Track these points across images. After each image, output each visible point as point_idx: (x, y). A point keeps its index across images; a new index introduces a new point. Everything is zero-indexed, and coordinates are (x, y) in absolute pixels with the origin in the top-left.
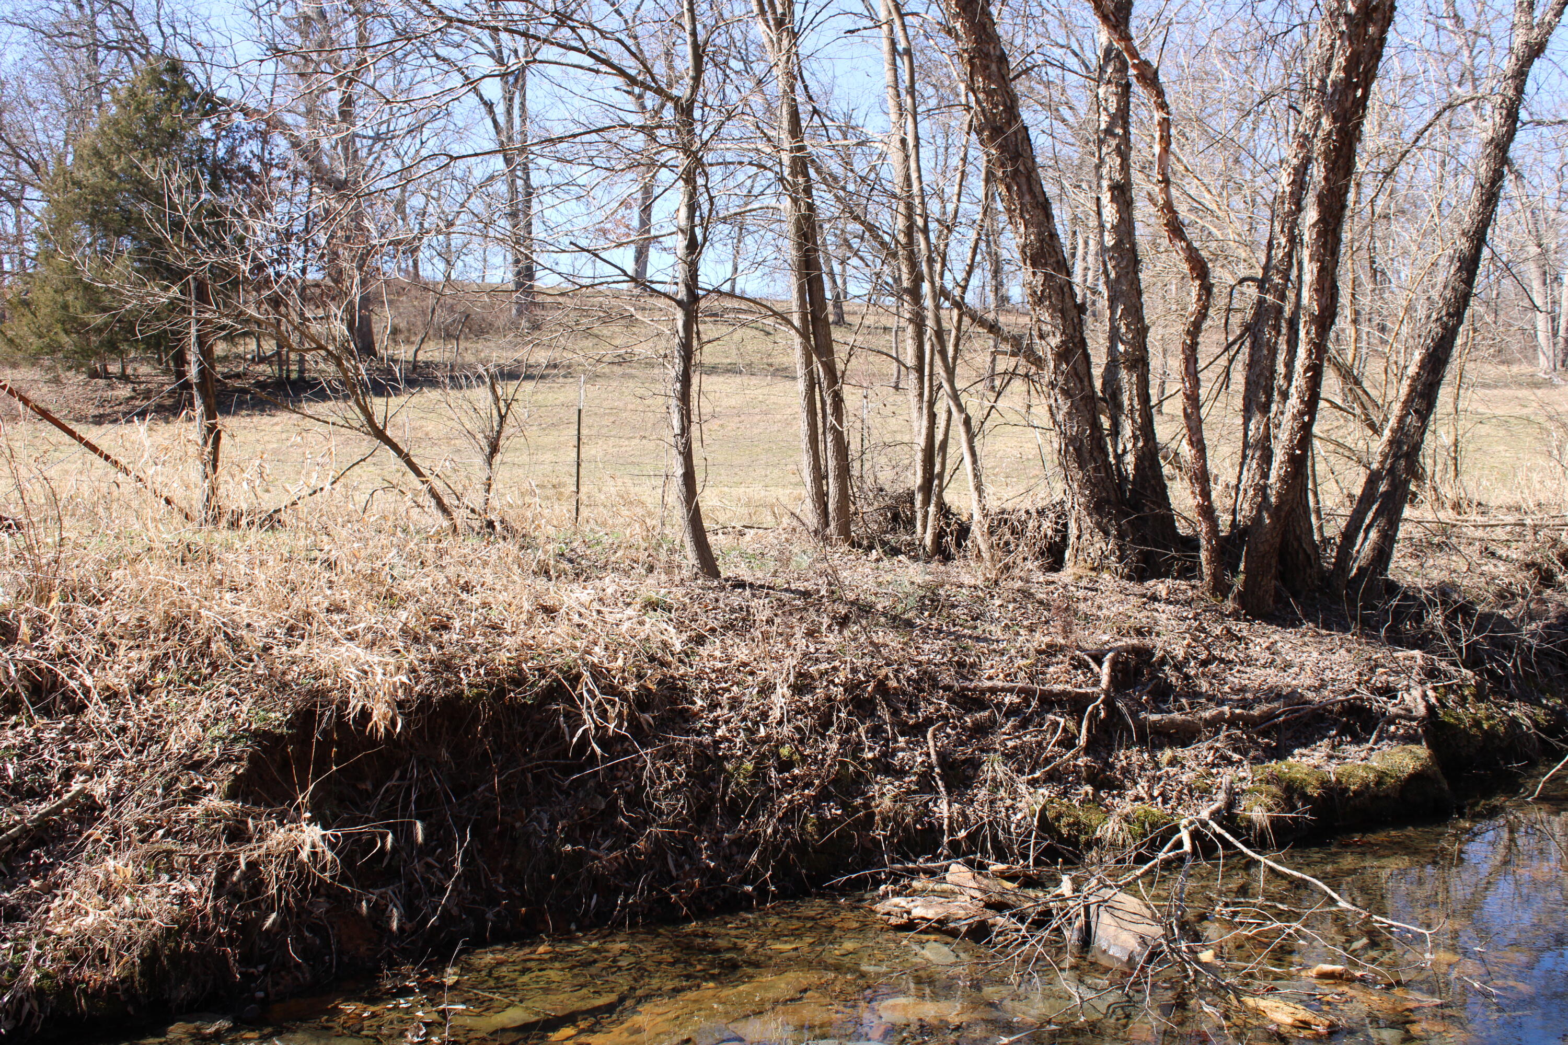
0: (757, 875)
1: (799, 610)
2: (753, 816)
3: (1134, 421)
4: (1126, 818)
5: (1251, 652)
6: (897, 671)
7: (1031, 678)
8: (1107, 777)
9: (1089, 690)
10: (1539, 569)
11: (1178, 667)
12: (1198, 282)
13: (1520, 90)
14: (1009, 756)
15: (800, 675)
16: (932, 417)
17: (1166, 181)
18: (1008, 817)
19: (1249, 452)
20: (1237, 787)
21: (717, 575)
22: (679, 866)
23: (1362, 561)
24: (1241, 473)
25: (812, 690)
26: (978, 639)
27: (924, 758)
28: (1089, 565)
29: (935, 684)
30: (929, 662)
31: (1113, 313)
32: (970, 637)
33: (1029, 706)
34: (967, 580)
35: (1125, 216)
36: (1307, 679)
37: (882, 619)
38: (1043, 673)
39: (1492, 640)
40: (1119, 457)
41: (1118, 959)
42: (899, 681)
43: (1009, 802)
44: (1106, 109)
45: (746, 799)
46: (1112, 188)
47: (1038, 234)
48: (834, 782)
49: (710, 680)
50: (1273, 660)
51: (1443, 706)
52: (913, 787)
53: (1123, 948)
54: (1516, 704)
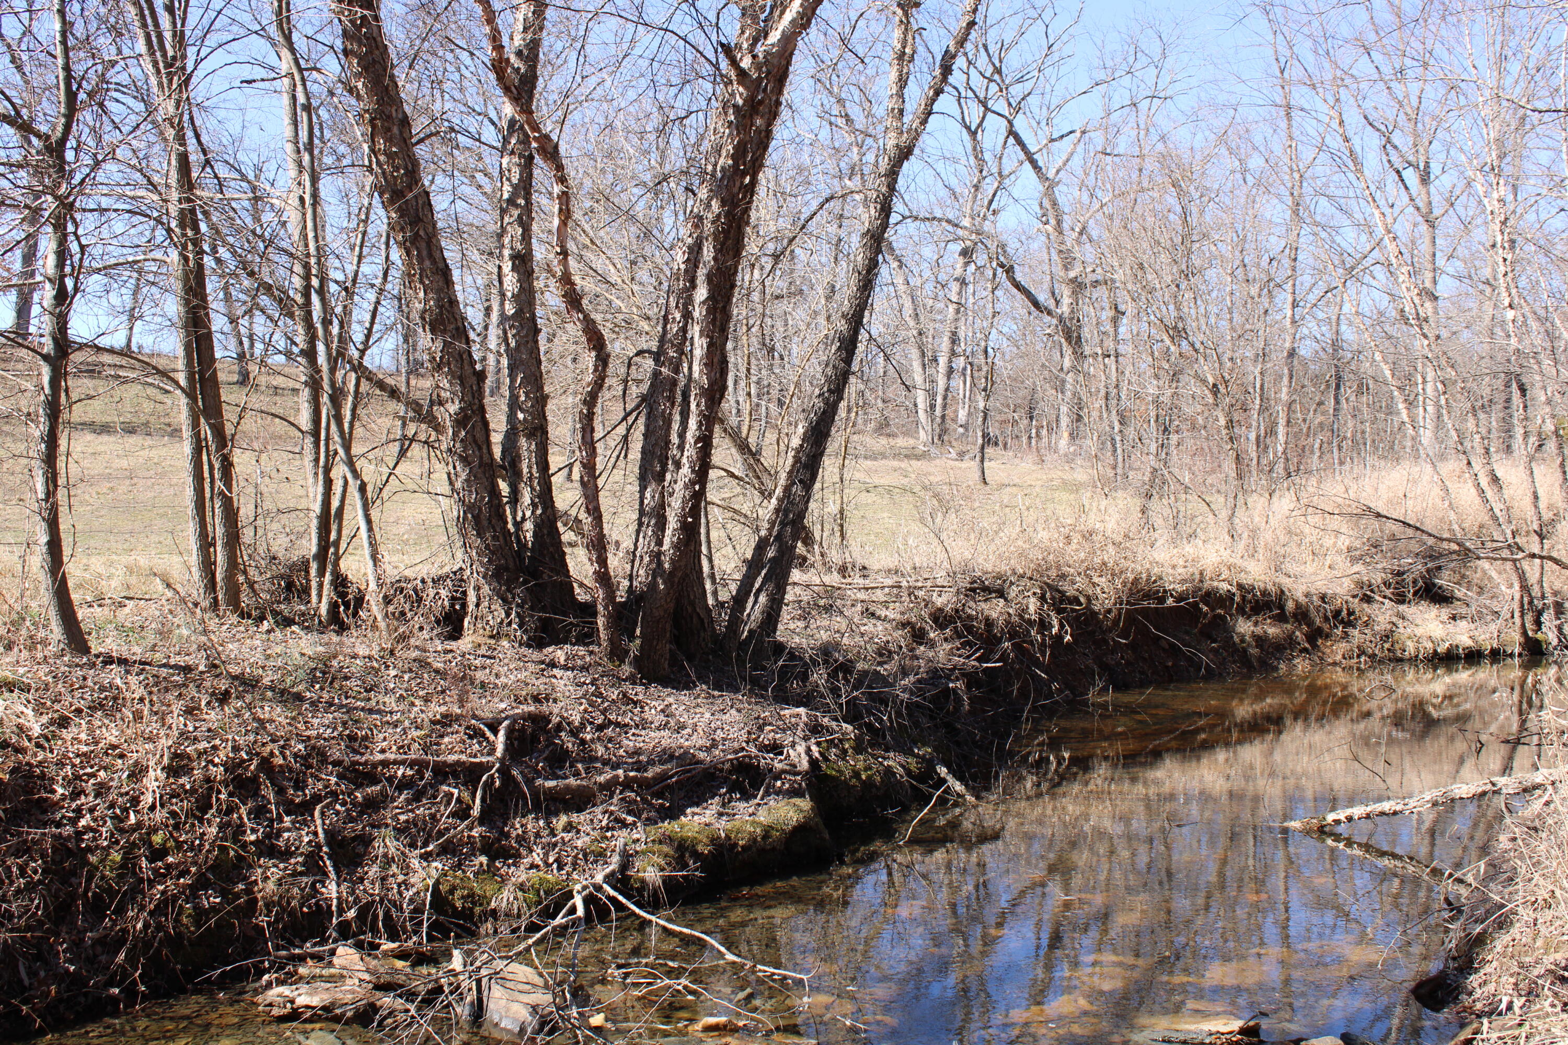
0: (125, 975)
1: (177, 686)
2: (121, 910)
3: (533, 489)
4: (521, 887)
5: (646, 715)
6: (283, 747)
7: (426, 749)
8: (503, 847)
9: (484, 759)
10: (913, 628)
11: (574, 733)
12: (593, 354)
13: (892, 188)
14: (401, 831)
15: (175, 756)
16: (328, 483)
17: (564, 253)
18: (400, 893)
19: (645, 520)
20: (631, 849)
21: (86, 650)
22: (32, 973)
23: (752, 625)
24: (637, 540)
25: (189, 771)
26: (371, 711)
27: (311, 837)
28: (488, 633)
29: (324, 758)
30: (319, 736)
31: (513, 381)
32: (363, 709)
33: (422, 778)
34: (362, 650)
35: (525, 285)
36: (699, 740)
37: (269, 694)
38: (438, 744)
39: (871, 696)
40: (518, 525)
41: (508, 1031)
42: (285, 758)
43: (401, 878)
44: (509, 179)
45: (112, 893)
46: (513, 258)
47: (438, 300)
48: (211, 868)
49: (74, 765)
50: (668, 723)
51: (826, 759)
52: (299, 869)
53: (515, 1019)
54: (892, 754)
